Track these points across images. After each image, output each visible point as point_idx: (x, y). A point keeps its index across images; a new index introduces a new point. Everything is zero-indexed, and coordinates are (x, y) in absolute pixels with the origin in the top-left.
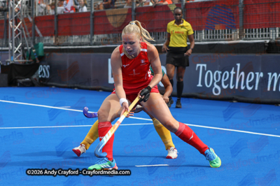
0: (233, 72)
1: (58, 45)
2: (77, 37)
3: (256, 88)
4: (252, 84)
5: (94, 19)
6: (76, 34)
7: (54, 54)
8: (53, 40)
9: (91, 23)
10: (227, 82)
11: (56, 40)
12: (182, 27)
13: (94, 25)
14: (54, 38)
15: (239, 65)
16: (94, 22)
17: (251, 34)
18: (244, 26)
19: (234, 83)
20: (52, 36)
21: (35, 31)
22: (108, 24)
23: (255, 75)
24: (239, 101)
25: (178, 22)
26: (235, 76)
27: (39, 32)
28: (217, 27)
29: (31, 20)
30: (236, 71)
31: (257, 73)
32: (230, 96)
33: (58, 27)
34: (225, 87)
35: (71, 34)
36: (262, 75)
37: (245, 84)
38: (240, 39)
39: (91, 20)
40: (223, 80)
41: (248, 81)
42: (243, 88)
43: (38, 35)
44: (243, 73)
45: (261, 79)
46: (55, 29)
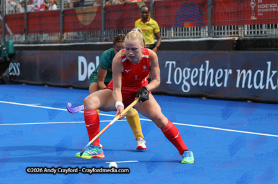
0: (202, 70)
1: (29, 43)
2: (47, 35)
3: (225, 85)
4: (221, 80)
5: (63, 17)
6: (46, 32)
7: (24, 51)
8: (23, 38)
9: (61, 21)
10: (196, 79)
11: (26, 38)
12: (148, 25)
13: (64, 23)
14: (24, 36)
15: (207, 62)
16: (63, 20)
17: (219, 32)
18: (213, 24)
19: (203, 80)
20: (22, 34)
21: (5, 29)
22: (78, 22)
23: (224, 72)
24: (208, 98)
25: (145, 20)
26: (204, 73)
27: (9, 30)
28: (186, 24)
30: (205, 68)
31: (226, 71)
32: (197, 92)
33: (28, 25)
34: (194, 84)
35: (41, 32)
36: (230, 72)
37: (214, 81)
38: (209, 36)
39: (61, 18)
40: (192, 77)
41: (217, 78)
42: (212, 85)
43: (8, 33)
44: (212, 70)
45: (230, 75)
46: (26, 27)
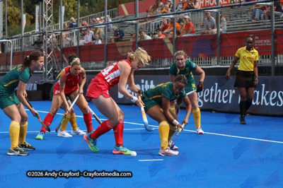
0: (212, 90)
2: (94, 63)
3: (230, 102)
4: (227, 98)
5: (107, 49)
6: (93, 61)
9: (105, 52)
10: (207, 98)
13: (107, 54)
15: (216, 84)
16: (107, 51)
17: (226, 61)
18: (221, 55)
19: (213, 98)
21: (63, 59)
22: (118, 53)
23: (229, 92)
24: (217, 112)
26: (214, 92)
27: (65, 59)
28: (201, 55)
29: (59, 50)
30: (214, 88)
31: (231, 91)
32: (210, 107)
34: (206, 101)
35: (90, 61)
36: (234, 91)
37: (221, 99)
38: (218, 64)
39: (105, 50)
40: (205, 96)
41: (223, 97)
42: (220, 101)
43: (65, 62)
44: (220, 91)
45: (233, 94)
